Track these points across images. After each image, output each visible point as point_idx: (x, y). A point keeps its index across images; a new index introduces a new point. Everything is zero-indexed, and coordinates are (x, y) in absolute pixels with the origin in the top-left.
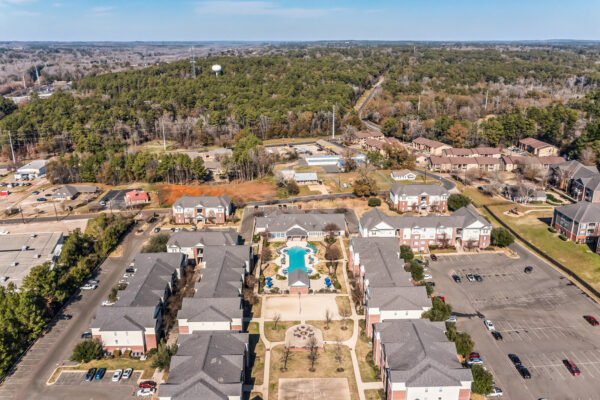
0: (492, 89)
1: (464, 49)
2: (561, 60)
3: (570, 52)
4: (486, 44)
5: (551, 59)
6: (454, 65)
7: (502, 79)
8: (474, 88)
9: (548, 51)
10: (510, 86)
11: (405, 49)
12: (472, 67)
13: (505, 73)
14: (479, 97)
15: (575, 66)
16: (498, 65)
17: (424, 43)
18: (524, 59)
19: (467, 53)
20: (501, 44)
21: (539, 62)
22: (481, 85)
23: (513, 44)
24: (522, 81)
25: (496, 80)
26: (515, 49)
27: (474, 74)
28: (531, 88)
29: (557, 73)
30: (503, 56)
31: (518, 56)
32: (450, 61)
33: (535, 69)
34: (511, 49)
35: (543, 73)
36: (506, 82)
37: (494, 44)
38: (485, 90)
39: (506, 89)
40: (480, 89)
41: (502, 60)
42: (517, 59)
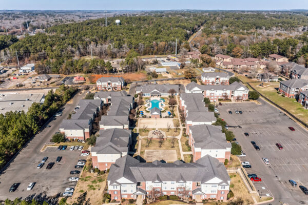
0: (258, 32)
1: (246, 13)
2: (296, 19)
3: (302, 15)
4: (257, 11)
5: (291, 18)
6: (240, 20)
7: (264, 28)
8: (249, 32)
9: (290, 15)
10: (268, 31)
11: (215, 13)
12: (249, 22)
13: (266, 24)
14: (251, 36)
15: (303, 21)
16: (263, 21)
17: (226, 11)
18: (277, 18)
19: (248, 15)
20: (266, 11)
21: (284, 19)
22: (253, 30)
23: (272, 11)
24: (275, 28)
25: (261, 28)
26: (273, 13)
27: (250, 25)
28: (279, 32)
29: (293, 25)
30: (266, 17)
31: (274, 17)
32: (238, 19)
33: (282, 23)
34: (270, 13)
35: (286, 25)
36: (266, 29)
37: (262, 11)
38: (254, 33)
39: (265, 32)
40: (252, 33)
41: (265, 18)
42: (273, 18)
